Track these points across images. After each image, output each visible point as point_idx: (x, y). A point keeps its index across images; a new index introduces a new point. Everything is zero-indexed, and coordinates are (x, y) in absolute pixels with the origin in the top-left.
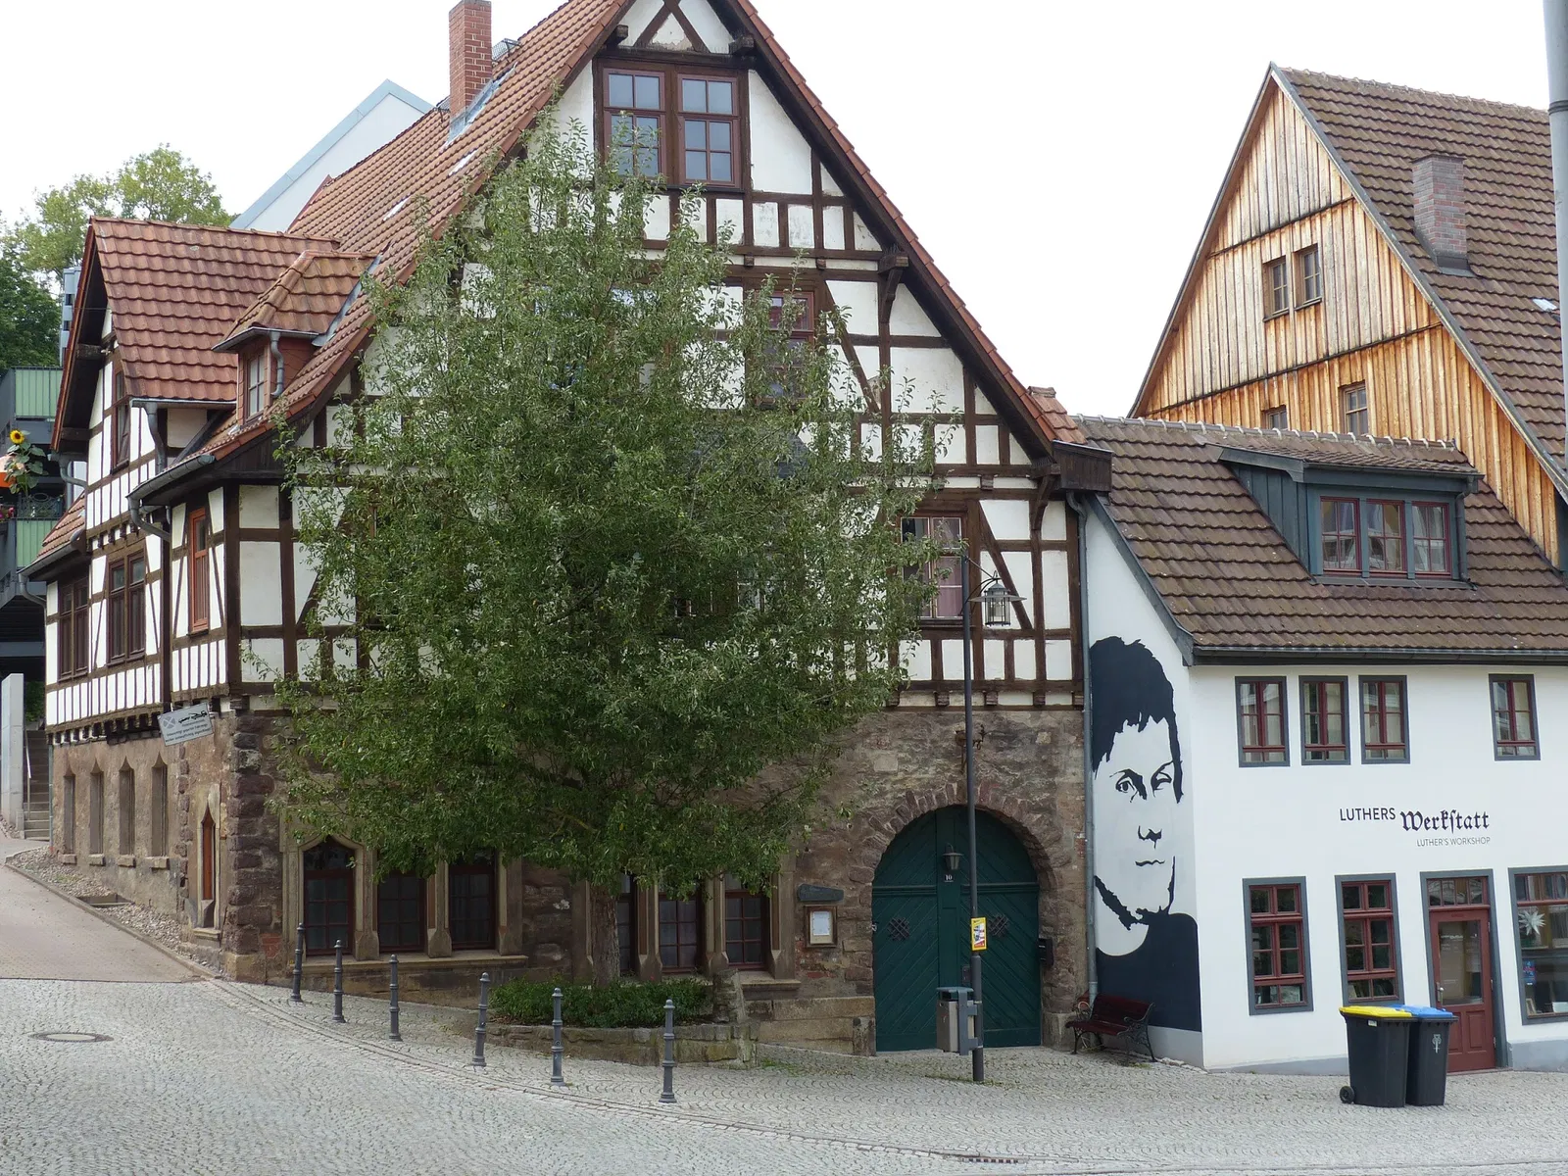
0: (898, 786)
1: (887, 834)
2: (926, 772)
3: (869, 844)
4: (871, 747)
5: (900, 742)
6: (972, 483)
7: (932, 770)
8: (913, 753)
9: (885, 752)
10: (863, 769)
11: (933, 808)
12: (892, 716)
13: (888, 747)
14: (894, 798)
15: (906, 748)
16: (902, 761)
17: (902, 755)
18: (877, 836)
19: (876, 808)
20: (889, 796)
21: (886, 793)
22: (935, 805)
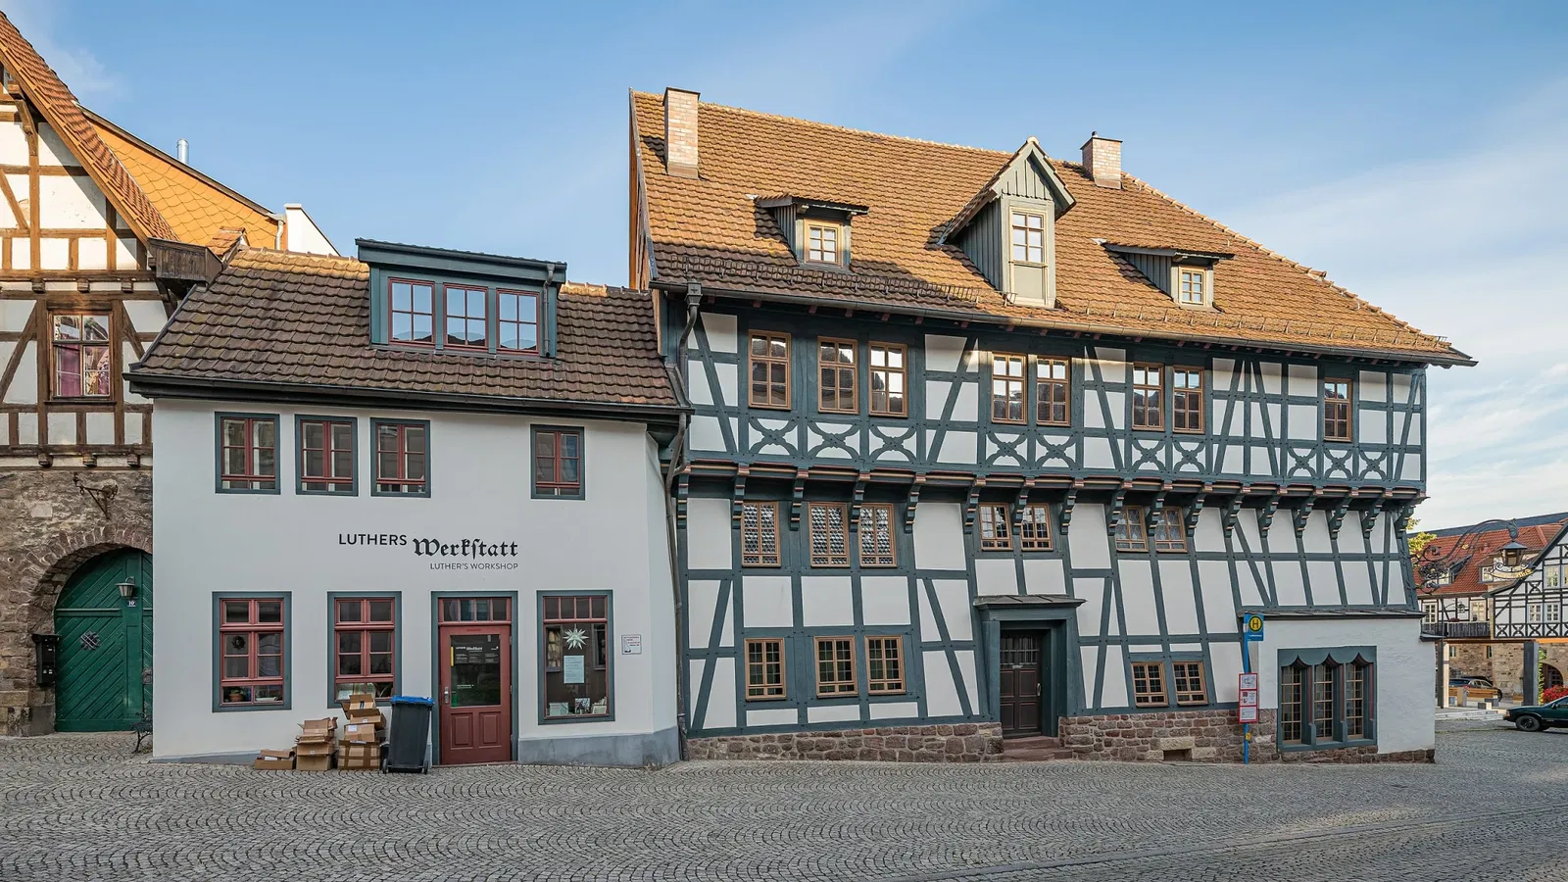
0: (53, 529)
1: (42, 566)
2: (78, 518)
3: (28, 573)
4: (29, 498)
5: (54, 494)
6: (116, 287)
7: (83, 517)
8: (66, 503)
9: (40, 502)
10: (22, 516)
11: (83, 546)
12: (47, 474)
13: (44, 498)
14: (50, 538)
15: (60, 499)
16: (55, 509)
17: (56, 504)
18: (33, 567)
19: (33, 546)
20: (45, 537)
21: (42, 534)
22: (85, 544)
